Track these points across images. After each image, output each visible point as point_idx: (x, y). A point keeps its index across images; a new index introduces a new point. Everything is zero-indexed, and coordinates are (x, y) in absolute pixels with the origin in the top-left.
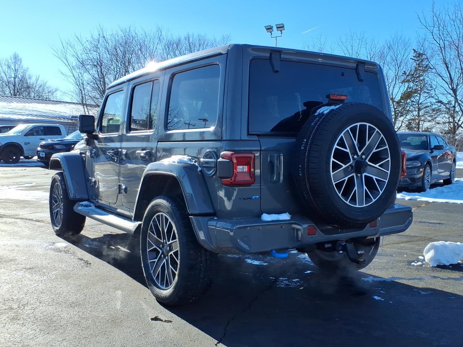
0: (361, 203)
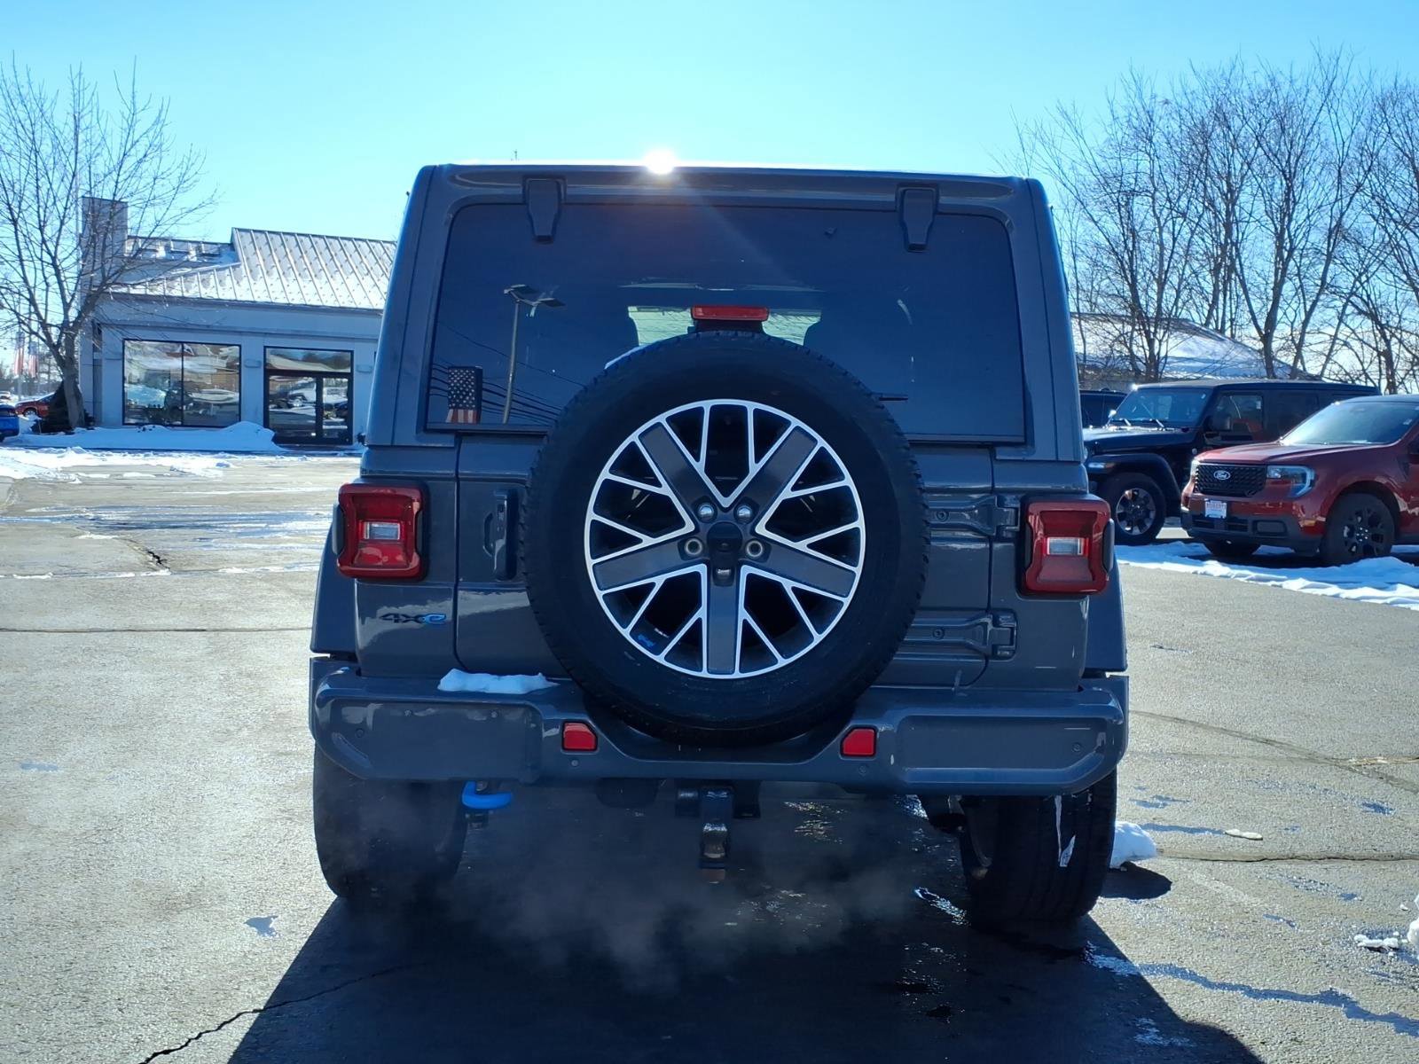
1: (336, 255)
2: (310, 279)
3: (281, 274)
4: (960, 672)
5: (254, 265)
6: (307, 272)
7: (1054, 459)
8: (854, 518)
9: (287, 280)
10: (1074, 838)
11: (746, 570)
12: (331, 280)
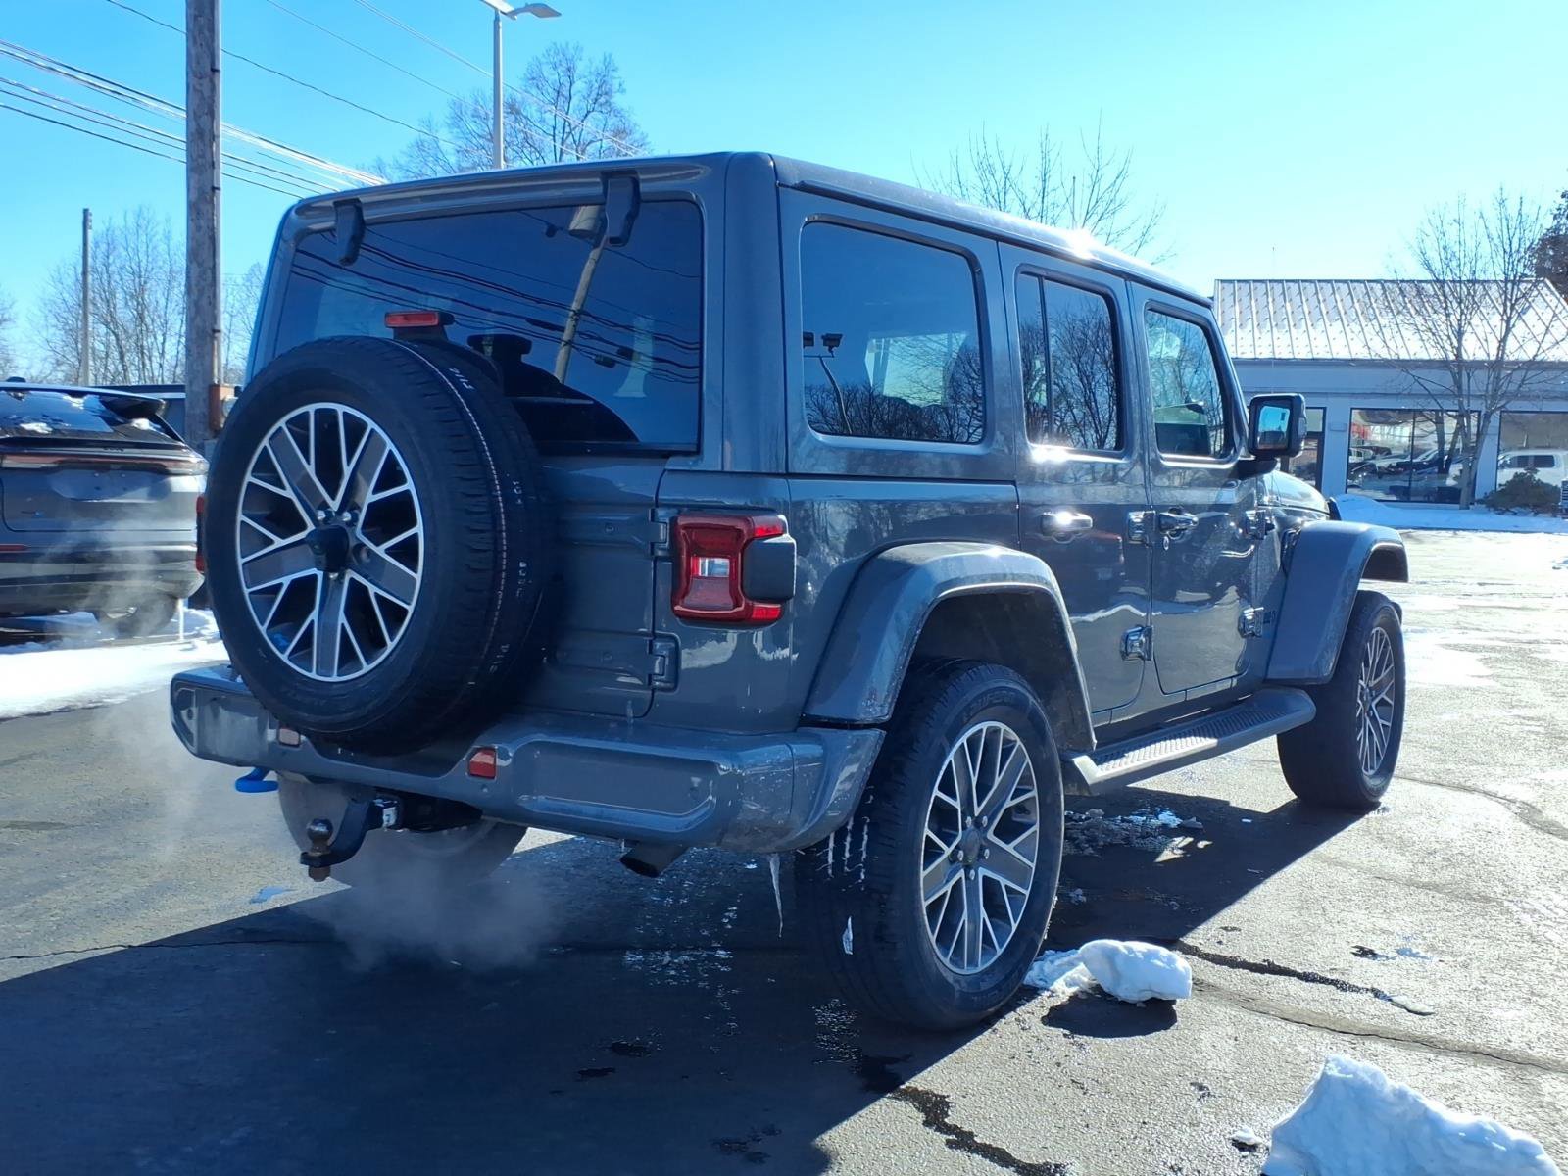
0: (324, 667)
1: (1324, 300)
2: (1287, 328)
3: (1256, 326)
4: (630, 702)
5: (1228, 319)
6: (1285, 322)
7: (720, 469)
8: (414, 523)
9: (1261, 333)
10: (850, 920)
11: (350, 575)
12: (1310, 328)
